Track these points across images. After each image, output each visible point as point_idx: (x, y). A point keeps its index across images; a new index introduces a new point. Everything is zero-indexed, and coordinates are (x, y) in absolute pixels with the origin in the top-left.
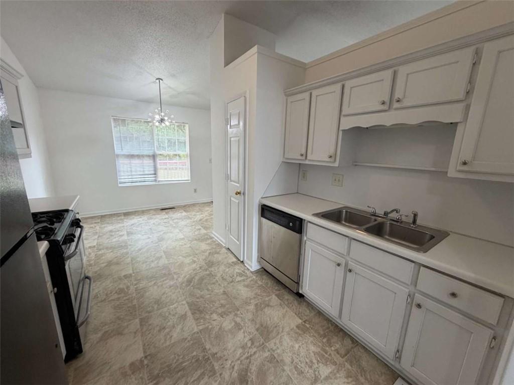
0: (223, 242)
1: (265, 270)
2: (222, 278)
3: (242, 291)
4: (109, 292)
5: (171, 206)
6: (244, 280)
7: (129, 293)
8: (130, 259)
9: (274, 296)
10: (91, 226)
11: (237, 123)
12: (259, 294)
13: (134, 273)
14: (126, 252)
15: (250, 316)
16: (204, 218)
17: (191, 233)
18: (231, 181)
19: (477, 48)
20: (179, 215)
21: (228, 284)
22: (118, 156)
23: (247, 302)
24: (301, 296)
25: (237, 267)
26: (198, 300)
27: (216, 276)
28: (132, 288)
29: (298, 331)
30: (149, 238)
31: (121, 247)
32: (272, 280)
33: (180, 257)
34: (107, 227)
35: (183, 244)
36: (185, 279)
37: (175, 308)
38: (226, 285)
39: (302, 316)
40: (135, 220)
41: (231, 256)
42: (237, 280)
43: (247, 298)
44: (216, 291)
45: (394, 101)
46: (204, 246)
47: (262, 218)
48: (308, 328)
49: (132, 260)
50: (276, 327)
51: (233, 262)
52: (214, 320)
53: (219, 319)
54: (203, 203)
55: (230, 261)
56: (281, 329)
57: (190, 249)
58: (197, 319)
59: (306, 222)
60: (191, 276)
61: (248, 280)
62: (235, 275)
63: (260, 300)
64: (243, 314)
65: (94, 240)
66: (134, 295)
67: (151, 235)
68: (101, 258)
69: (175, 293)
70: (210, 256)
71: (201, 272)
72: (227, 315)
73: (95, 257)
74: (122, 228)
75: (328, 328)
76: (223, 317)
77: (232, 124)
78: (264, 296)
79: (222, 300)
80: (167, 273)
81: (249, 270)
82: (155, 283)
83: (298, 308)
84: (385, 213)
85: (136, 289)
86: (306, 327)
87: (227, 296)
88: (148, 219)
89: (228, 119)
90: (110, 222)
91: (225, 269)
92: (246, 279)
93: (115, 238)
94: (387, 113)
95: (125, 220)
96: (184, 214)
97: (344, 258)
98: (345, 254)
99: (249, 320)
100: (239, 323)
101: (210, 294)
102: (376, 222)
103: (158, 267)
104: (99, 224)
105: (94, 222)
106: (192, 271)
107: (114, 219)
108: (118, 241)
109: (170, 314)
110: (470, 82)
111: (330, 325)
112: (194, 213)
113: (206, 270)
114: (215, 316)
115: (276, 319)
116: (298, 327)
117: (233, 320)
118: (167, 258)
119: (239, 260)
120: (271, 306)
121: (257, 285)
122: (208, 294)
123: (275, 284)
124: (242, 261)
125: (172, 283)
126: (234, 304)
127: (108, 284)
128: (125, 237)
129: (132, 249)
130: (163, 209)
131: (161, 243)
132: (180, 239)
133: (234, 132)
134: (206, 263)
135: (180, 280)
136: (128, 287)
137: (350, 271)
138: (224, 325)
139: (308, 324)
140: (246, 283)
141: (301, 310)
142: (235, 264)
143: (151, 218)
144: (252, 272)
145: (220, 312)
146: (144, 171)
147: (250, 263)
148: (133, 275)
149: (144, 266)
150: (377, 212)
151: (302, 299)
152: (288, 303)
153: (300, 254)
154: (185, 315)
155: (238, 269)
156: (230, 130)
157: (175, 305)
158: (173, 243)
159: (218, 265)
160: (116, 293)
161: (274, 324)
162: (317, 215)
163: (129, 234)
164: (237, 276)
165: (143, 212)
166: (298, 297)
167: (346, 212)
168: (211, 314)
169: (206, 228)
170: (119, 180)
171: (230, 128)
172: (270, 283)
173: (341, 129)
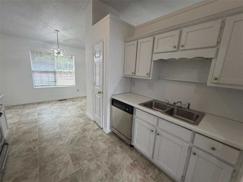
0: (92, 118)
1: (113, 132)
2: (91, 138)
3: (101, 146)
4: (22, 151)
5: (65, 99)
6: (102, 139)
7: (35, 150)
8: (37, 129)
9: (118, 147)
10: (17, 110)
11: (99, 55)
12: (111, 146)
13: (39, 138)
14: (36, 125)
15: (105, 160)
16: (82, 105)
17: (75, 113)
18: (96, 86)
19: (223, 20)
20: (69, 103)
21: (94, 141)
22: (34, 71)
23: (104, 152)
24: (132, 146)
25: (99, 131)
26: (76, 153)
27: (87, 137)
28: (37, 148)
29: (131, 166)
30: (50, 116)
31: (33, 122)
32: (117, 138)
33: (68, 127)
34: (26, 111)
35: (70, 119)
36: (70, 140)
37: (62, 158)
38: (92, 142)
39: (133, 158)
40: (43, 106)
41: (96, 125)
42: (99, 139)
43: (104, 149)
44: (86, 146)
45: (180, 46)
46: (81, 120)
47: (112, 106)
48: (136, 165)
49: (39, 130)
50: (119, 165)
51: (97, 129)
52: (85, 164)
53: (88, 163)
54: (82, 97)
55: (95, 128)
56: (122, 167)
57: (74, 122)
58: (75, 164)
59: (135, 108)
60: (73, 138)
61: (105, 139)
62: (98, 136)
63: (111, 150)
64: (102, 159)
65: (17, 118)
66: (38, 151)
67: (52, 115)
68: (20, 130)
69: (62, 149)
70: (85, 126)
71: (79, 135)
72: (93, 160)
73: (16, 129)
74: (35, 111)
75: (146, 164)
76: (90, 162)
77: (96, 56)
78: (113, 147)
79: (90, 151)
80: (59, 137)
81: (105, 133)
82: (51, 144)
83: (131, 153)
84: (174, 103)
85: (39, 148)
86: (135, 164)
87: (93, 149)
88: (51, 106)
89: (94, 53)
90: (28, 108)
91: (92, 133)
92: (104, 138)
93: (30, 117)
94: (176, 52)
95: (37, 107)
96: (72, 103)
97: (155, 128)
98: (156, 126)
99: (105, 162)
100: (99, 165)
101: (83, 148)
102: (170, 108)
103: (54, 133)
104: (21, 109)
105: (18, 108)
106: (74, 135)
107: (31, 106)
108: (32, 119)
109: (59, 162)
110: (219, 37)
111: (147, 162)
112: (77, 102)
113: (82, 134)
114: (85, 162)
115: (119, 161)
116: (131, 164)
117: (96, 163)
118: (60, 128)
119: (100, 127)
120: (117, 153)
121: (109, 141)
122: (82, 148)
123: (119, 140)
124: (102, 128)
125: (61, 143)
126: (97, 153)
127: (22, 145)
128: (36, 117)
129: (40, 124)
130: (60, 100)
131: (57, 119)
132: (68, 116)
133: (97, 60)
134: (82, 130)
135: (67, 141)
136: (34, 147)
137: (158, 134)
138: (91, 167)
139: (136, 162)
140: (104, 140)
141: (132, 154)
142: (98, 130)
143: (53, 105)
144: (107, 134)
145: (88, 159)
146: (49, 80)
147: (106, 129)
148: (39, 139)
149: (46, 133)
150: (170, 102)
151: (133, 148)
152: (126, 151)
153: (132, 125)
154: (68, 162)
155: (99, 132)
156: (95, 59)
157: (62, 156)
158: (64, 119)
159: (89, 130)
160: (26, 151)
161: (118, 164)
162: (140, 104)
163: (39, 114)
164: (99, 136)
165: (48, 102)
166: (131, 147)
167: (155, 102)
168: (84, 160)
169: (83, 110)
170: (34, 85)
171: (96, 58)
172: (116, 139)
173: (153, 60)
